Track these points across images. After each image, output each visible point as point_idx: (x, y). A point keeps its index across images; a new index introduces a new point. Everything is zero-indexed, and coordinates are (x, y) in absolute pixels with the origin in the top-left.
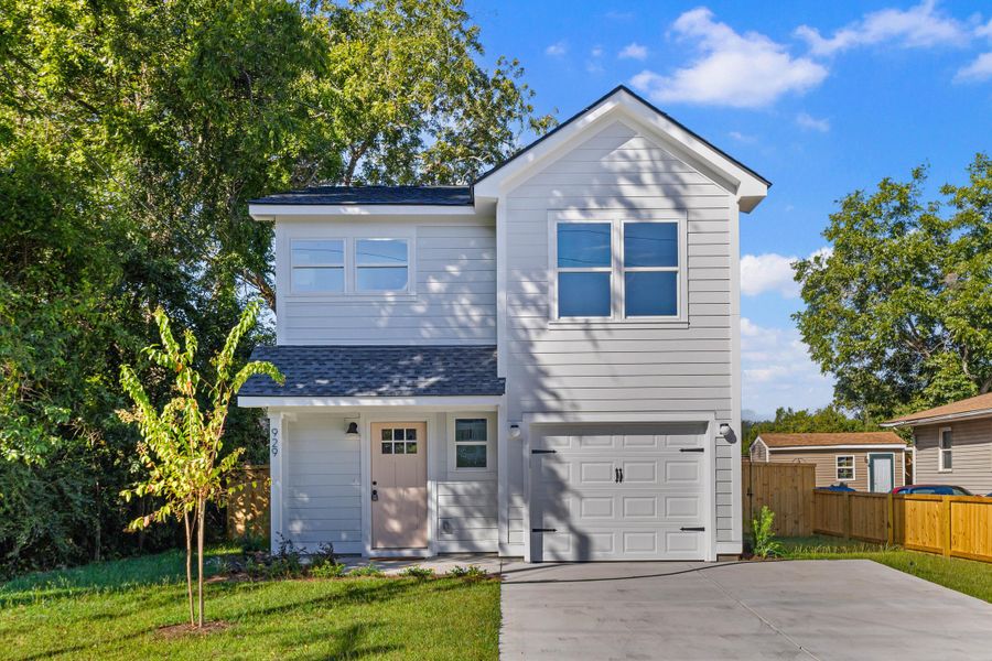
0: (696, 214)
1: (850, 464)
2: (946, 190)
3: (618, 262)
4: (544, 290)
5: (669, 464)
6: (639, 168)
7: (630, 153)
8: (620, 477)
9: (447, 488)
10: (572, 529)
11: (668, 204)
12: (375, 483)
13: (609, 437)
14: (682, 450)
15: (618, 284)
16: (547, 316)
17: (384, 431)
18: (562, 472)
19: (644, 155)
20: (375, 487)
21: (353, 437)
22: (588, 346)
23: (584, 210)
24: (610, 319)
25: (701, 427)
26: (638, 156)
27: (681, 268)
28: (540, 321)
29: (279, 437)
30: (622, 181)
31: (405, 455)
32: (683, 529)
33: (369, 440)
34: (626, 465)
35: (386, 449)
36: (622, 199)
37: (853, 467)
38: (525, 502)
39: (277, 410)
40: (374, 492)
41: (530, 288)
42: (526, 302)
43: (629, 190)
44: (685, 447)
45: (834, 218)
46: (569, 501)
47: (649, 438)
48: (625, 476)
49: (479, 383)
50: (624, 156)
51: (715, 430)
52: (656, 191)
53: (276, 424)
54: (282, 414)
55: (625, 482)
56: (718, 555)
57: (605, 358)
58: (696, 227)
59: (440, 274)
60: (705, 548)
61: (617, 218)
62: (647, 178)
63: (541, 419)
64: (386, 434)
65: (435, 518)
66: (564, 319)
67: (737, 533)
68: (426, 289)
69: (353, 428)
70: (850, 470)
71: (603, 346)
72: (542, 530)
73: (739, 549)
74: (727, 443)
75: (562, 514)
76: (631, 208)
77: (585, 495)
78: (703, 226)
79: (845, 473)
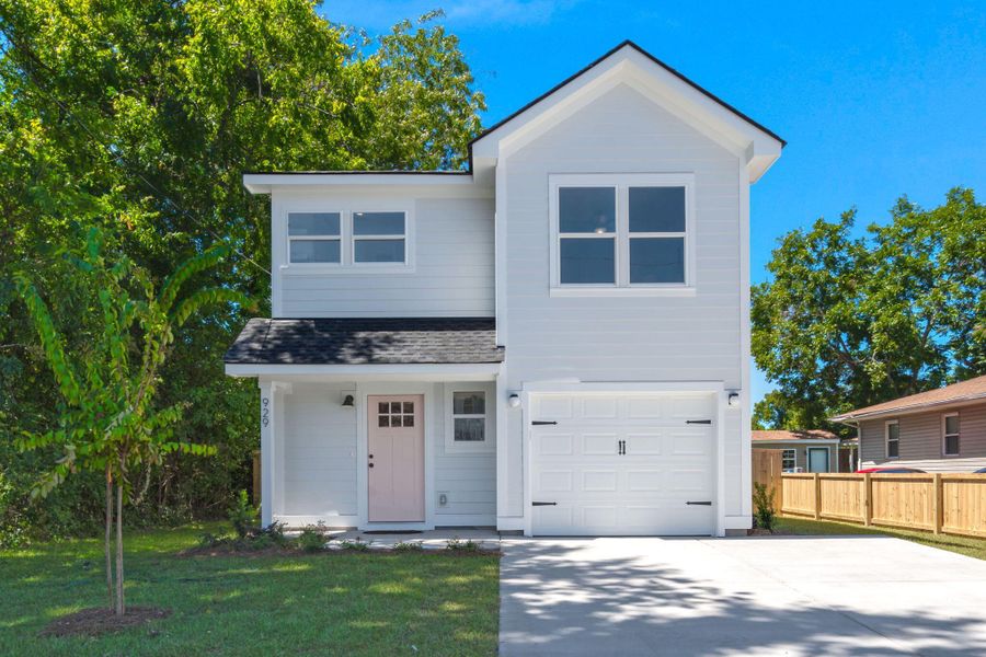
1: (793, 457)
2: (872, 229)
12: (371, 456)
14: (688, 422)
17: (380, 404)
20: (371, 461)
21: (349, 409)
23: (587, 173)
24: (615, 285)
27: (689, 234)
29: (271, 407)
31: (402, 428)
32: (689, 503)
33: (365, 413)
35: (383, 422)
37: (795, 459)
39: (269, 380)
40: (371, 465)
44: (691, 419)
45: (775, 253)
49: (477, 351)
51: (724, 400)
53: (268, 392)
54: (273, 384)
56: (726, 530)
64: (383, 408)
65: (431, 491)
66: (566, 286)
69: (349, 401)
70: (793, 462)
72: (541, 503)
73: (748, 525)
79: (788, 464)
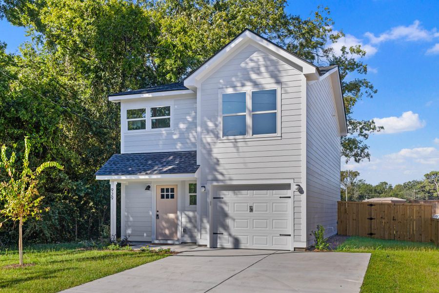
0: (286, 84)
3: (250, 111)
4: (216, 125)
5: (274, 204)
6: (259, 65)
7: (255, 59)
8: (251, 210)
9: (185, 214)
10: (230, 235)
11: (272, 81)
12: (158, 211)
13: (247, 191)
14: (280, 197)
15: (249, 121)
16: (217, 137)
17: (161, 189)
18: (226, 208)
19: (261, 59)
20: (158, 213)
21: (148, 192)
22: (234, 150)
23: (234, 87)
24: (246, 136)
25: (287, 187)
26: (258, 60)
27: (278, 111)
28: (215, 139)
30: (251, 73)
31: (170, 199)
32: (280, 235)
33: (155, 193)
34: (254, 204)
35: (163, 197)
36: (251, 80)
38: (208, 222)
40: (157, 215)
41: (211, 125)
42: (208, 131)
43: (254, 76)
44: (282, 196)
46: (229, 222)
47: (264, 192)
48: (254, 210)
49: (189, 168)
50: (252, 60)
51: (294, 187)
52: (266, 75)
55: (254, 212)
56: (295, 248)
57: (242, 155)
58: (286, 91)
59: (184, 120)
60: (289, 244)
61: (249, 89)
62: (263, 69)
63: (215, 184)
65: (180, 228)
66: (225, 138)
67: (304, 237)
68: (178, 126)
69: (148, 188)
71: (241, 149)
72: (217, 234)
73: (304, 245)
74: (300, 194)
75: (226, 228)
76: (255, 84)
77: (235, 218)
78: (289, 90)
